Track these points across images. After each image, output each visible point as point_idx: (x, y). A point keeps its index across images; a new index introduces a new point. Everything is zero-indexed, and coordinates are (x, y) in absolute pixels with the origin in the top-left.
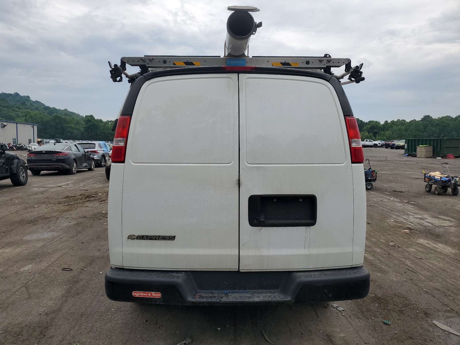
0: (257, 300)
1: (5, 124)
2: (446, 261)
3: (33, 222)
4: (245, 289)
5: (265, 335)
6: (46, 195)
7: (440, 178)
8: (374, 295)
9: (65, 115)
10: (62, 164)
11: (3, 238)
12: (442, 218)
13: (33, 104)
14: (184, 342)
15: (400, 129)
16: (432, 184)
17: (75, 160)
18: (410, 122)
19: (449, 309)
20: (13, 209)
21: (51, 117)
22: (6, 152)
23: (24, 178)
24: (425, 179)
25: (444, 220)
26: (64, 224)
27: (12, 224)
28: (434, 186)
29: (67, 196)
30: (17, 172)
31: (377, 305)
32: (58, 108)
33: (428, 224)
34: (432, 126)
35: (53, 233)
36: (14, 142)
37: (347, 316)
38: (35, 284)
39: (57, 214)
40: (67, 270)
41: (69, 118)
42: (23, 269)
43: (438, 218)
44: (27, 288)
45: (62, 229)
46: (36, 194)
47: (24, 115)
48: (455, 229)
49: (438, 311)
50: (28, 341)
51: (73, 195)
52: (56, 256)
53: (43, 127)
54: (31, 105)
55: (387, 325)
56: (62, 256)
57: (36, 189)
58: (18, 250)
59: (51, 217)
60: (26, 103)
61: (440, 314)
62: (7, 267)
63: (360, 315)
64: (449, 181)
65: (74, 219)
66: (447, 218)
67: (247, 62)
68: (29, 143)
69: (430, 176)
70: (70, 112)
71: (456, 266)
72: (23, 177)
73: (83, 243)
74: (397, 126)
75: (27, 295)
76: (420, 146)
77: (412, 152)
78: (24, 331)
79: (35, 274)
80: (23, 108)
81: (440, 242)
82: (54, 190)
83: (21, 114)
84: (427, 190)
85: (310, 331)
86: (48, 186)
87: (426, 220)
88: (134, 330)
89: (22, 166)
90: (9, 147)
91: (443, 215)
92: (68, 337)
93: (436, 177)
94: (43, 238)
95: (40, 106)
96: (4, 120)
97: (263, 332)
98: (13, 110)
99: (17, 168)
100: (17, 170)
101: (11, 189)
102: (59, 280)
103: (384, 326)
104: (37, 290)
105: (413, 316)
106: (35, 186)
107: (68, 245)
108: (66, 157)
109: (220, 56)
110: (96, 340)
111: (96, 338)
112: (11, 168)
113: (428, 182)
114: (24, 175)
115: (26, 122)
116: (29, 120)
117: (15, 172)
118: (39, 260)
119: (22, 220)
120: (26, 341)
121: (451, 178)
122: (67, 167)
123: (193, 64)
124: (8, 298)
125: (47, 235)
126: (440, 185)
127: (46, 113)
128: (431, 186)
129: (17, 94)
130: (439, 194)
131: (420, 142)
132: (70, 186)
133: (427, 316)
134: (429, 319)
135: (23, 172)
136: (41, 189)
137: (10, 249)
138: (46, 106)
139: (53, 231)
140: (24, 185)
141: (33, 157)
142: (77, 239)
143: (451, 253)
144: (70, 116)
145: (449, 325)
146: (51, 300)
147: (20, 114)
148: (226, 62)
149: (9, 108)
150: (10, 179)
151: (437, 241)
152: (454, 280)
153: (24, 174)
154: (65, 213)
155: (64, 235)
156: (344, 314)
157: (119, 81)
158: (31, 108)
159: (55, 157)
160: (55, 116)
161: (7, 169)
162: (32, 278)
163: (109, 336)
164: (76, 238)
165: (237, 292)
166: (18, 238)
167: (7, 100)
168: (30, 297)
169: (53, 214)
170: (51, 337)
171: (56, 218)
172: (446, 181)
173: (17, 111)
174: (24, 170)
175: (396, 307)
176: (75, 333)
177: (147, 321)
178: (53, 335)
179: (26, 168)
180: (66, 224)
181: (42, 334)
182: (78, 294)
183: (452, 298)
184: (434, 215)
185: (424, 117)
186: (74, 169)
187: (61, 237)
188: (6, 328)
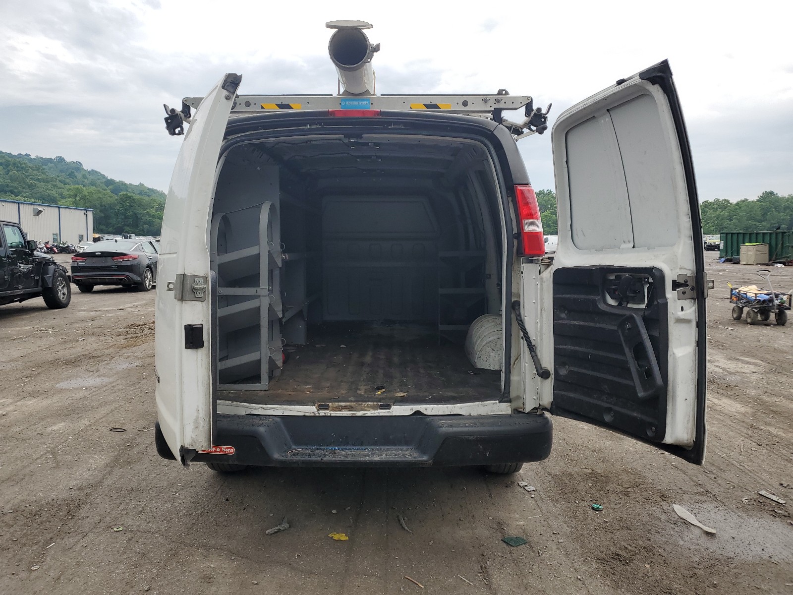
0: (376, 458)
1: (40, 209)
2: (725, 424)
3: (72, 362)
4: (362, 445)
5: (402, 521)
6: (96, 323)
7: (754, 295)
8: (590, 471)
9: (139, 194)
10: (128, 274)
11: (24, 385)
12: (745, 361)
13: (88, 176)
14: (279, 527)
15: (718, 216)
16: (743, 307)
17: (149, 266)
18: (737, 204)
19: (702, 490)
20: (44, 343)
21: (117, 198)
22: (35, 253)
23: (66, 296)
24: (731, 298)
25: (748, 363)
26: (122, 365)
27: (40, 365)
28: (746, 309)
29: (132, 325)
30: (53, 285)
31: (590, 484)
32: (127, 182)
33: (717, 369)
34: (778, 209)
35: (103, 378)
36: (55, 240)
37: (538, 498)
38: (67, 449)
39: (111, 350)
40: (117, 430)
41: (146, 198)
42: (50, 429)
43: (738, 360)
44: (54, 453)
45: (118, 373)
46: (84, 320)
47: (72, 193)
48: (759, 376)
49: (685, 492)
50: (48, 523)
51: (142, 323)
52: (103, 411)
53: (103, 215)
54: (84, 176)
55: (597, 511)
56: (112, 411)
57: (82, 314)
58: (46, 402)
59: (102, 356)
60: (76, 174)
61: (686, 497)
62: (27, 426)
63: (558, 497)
64: (771, 300)
65: (138, 358)
66: (753, 361)
67: (372, 104)
68: (80, 241)
69: (739, 293)
70: (149, 189)
71: (738, 431)
72: (64, 294)
73: (147, 393)
74: (714, 210)
75: (54, 463)
76: (747, 244)
77: (732, 256)
78: (43, 510)
79: (68, 435)
80: (71, 182)
81: (726, 396)
82: (112, 315)
83: (68, 193)
84: (735, 316)
85: (473, 517)
86: (104, 309)
87: (716, 364)
88: (206, 511)
89: (61, 275)
90: (47, 248)
91: (748, 356)
92: (108, 519)
93: (749, 294)
94: (86, 385)
95: (98, 179)
96: (39, 202)
97: (401, 517)
98: (55, 186)
99: (53, 279)
100: (54, 283)
101: (43, 313)
102: (103, 444)
103: (592, 512)
104: (69, 458)
105: (641, 499)
106: (83, 308)
107: (124, 395)
108: (135, 262)
109: (332, 95)
110: (148, 523)
111: (148, 520)
112: (44, 280)
113: (737, 303)
114: (65, 291)
115: (76, 206)
116: (81, 202)
117: (50, 286)
118: (76, 416)
119: (56, 360)
120: (44, 524)
121: (774, 296)
122: (136, 278)
123: (291, 108)
124: (24, 467)
125: (93, 381)
126: (755, 308)
127: (109, 191)
128: (741, 309)
129: (61, 160)
130: (753, 323)
131: (747, 237)
132: (138, 309)
133: (663, 500)
134: (665, 504)
135: (63, 287)
136: (92, 313)
137: (35, 400)
138: (109, 178)
139: (103, 375)
140: (64, 307)
141: (80, 262)
142: (139, 388)
143: (739, 413)
144: (149, 196)
145: (695, 512)
146: (89, 470)
147: (65, 193)
148: (340, 104)
149: (48, 182)
150: (42, 297)
151: (722, 394)
152: (728, 451)
153: (65, 289)
154: (124, 350)
155: (119, 382)
156: (533, 496)
157: (179, 134)
158: (83, 182)
159: (116, 262)
160: (123, 195)
161: (38, 280)
162: (63, 441)
163: (168, 519)
164: (138, 386)
165: (350, 449)
166: (48, 385)
167: (44, 169)
168: (58, 466)
169: (107, 352)
170: (83, 519)
171: (110, 357)
172: (764, 301)
173: (60, 188)
174: (64, 283)
175: (619, 487)
176: (118, 514)
177: (227, 500)
178: (86, 515)
179: (68, 280)
180: (125, 366)
181: (71, 514)
182: (130, 463)
183: (712, 476)
184: (733, 355)
185: (763, 194)
186: (147, 283)
187: (114, 384)
188: (17, 506)
